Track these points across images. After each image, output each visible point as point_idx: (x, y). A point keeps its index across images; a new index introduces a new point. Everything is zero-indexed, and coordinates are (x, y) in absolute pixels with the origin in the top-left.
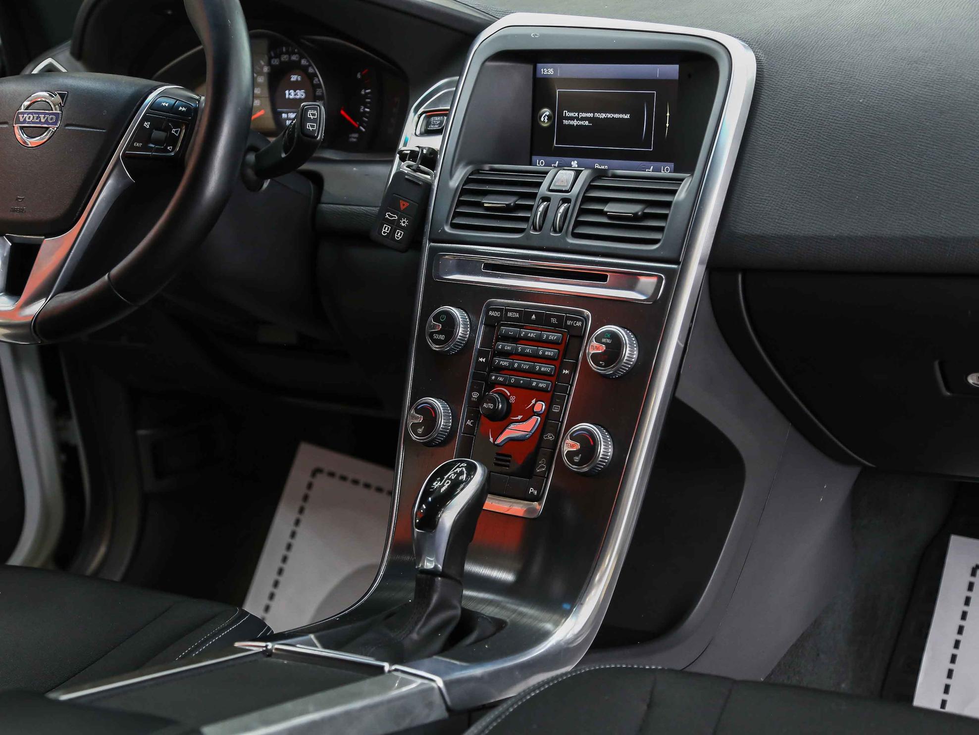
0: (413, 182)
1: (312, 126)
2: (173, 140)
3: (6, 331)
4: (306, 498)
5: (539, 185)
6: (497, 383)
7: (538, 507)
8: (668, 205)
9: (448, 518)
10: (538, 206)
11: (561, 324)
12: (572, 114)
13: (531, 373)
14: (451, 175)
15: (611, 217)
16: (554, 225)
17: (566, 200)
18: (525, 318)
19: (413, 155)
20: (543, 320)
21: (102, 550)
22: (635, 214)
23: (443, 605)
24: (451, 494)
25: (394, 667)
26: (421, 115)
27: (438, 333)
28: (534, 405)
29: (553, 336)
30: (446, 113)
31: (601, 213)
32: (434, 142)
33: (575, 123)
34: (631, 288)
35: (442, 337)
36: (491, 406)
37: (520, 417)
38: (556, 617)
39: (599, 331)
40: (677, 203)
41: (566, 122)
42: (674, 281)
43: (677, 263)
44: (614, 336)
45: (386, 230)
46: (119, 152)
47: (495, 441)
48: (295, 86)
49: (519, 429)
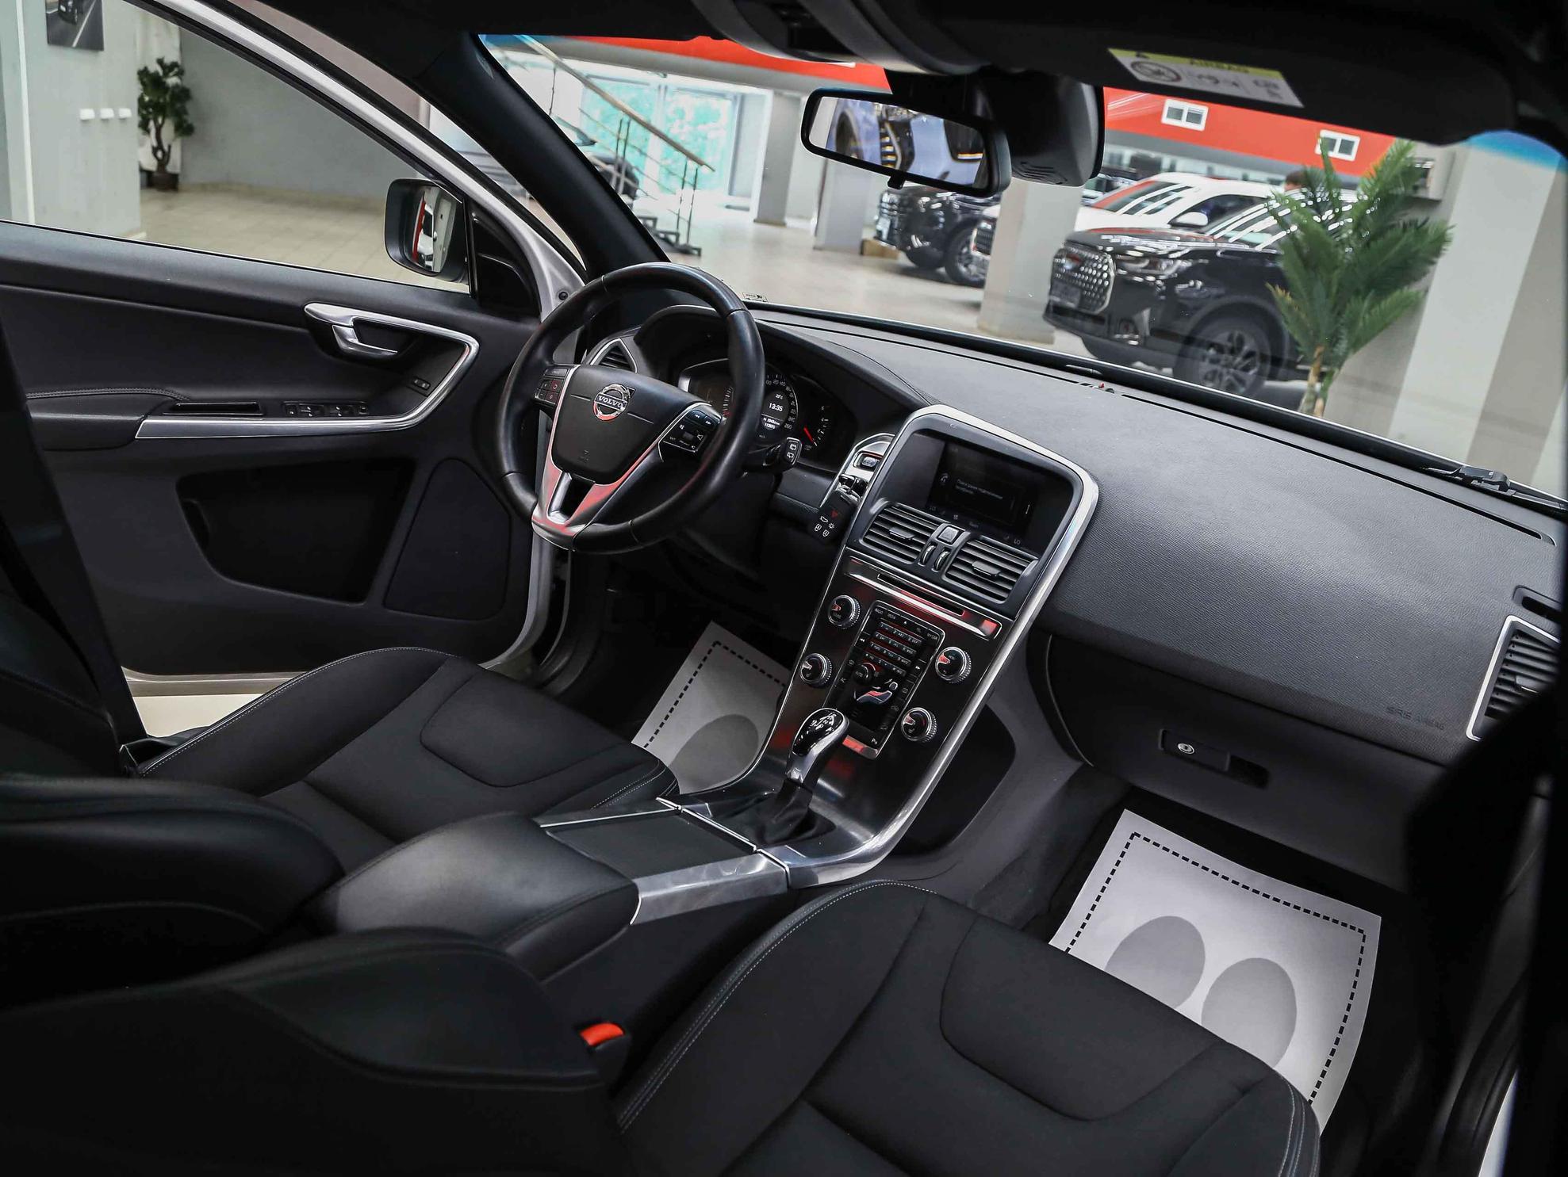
0: (846, 501)
1: (791, 455)
2: (696, 442)
3: (550, 536)
4: (705, 659)
5: (931, 532)
6: (869, 660)
7: (877, 752)
8: (1016, 576)
9: (817, 749)
10: (928, 547)
11: (924, 632)
12: (963, 483)
13: (894, 661)
14: (872, 504)
15: (975, 571)
16: (935, 564)
17: (947, 549)
18: (898, 622)
19: (849, 482)
20: (911, 627)
21: (566, 659)
22: (993, 575)
23: (797, 805)
24: (822, 734)
25: (759, 850)
26: (860, 453)
27: (838, 612)
28: (890, 683)
29: (915, 641)
30: (880, 458)
31: (969, 566)
32: (867, 475)
33: (964, 490)
34: (977, 626)
35: (839, 616)
36: (861, 675)
37: (878, 688)
38: (868, 833)
39: (949, 649)
40: (1023, 577)
41: (958, 487)
42: (1008, 629)
43: (1014, 619)
44: (958, 656)
45: (818, 527)
46: (659, 440)
47: (857, 697)
48: (778, 402)
49: (875, 694)
